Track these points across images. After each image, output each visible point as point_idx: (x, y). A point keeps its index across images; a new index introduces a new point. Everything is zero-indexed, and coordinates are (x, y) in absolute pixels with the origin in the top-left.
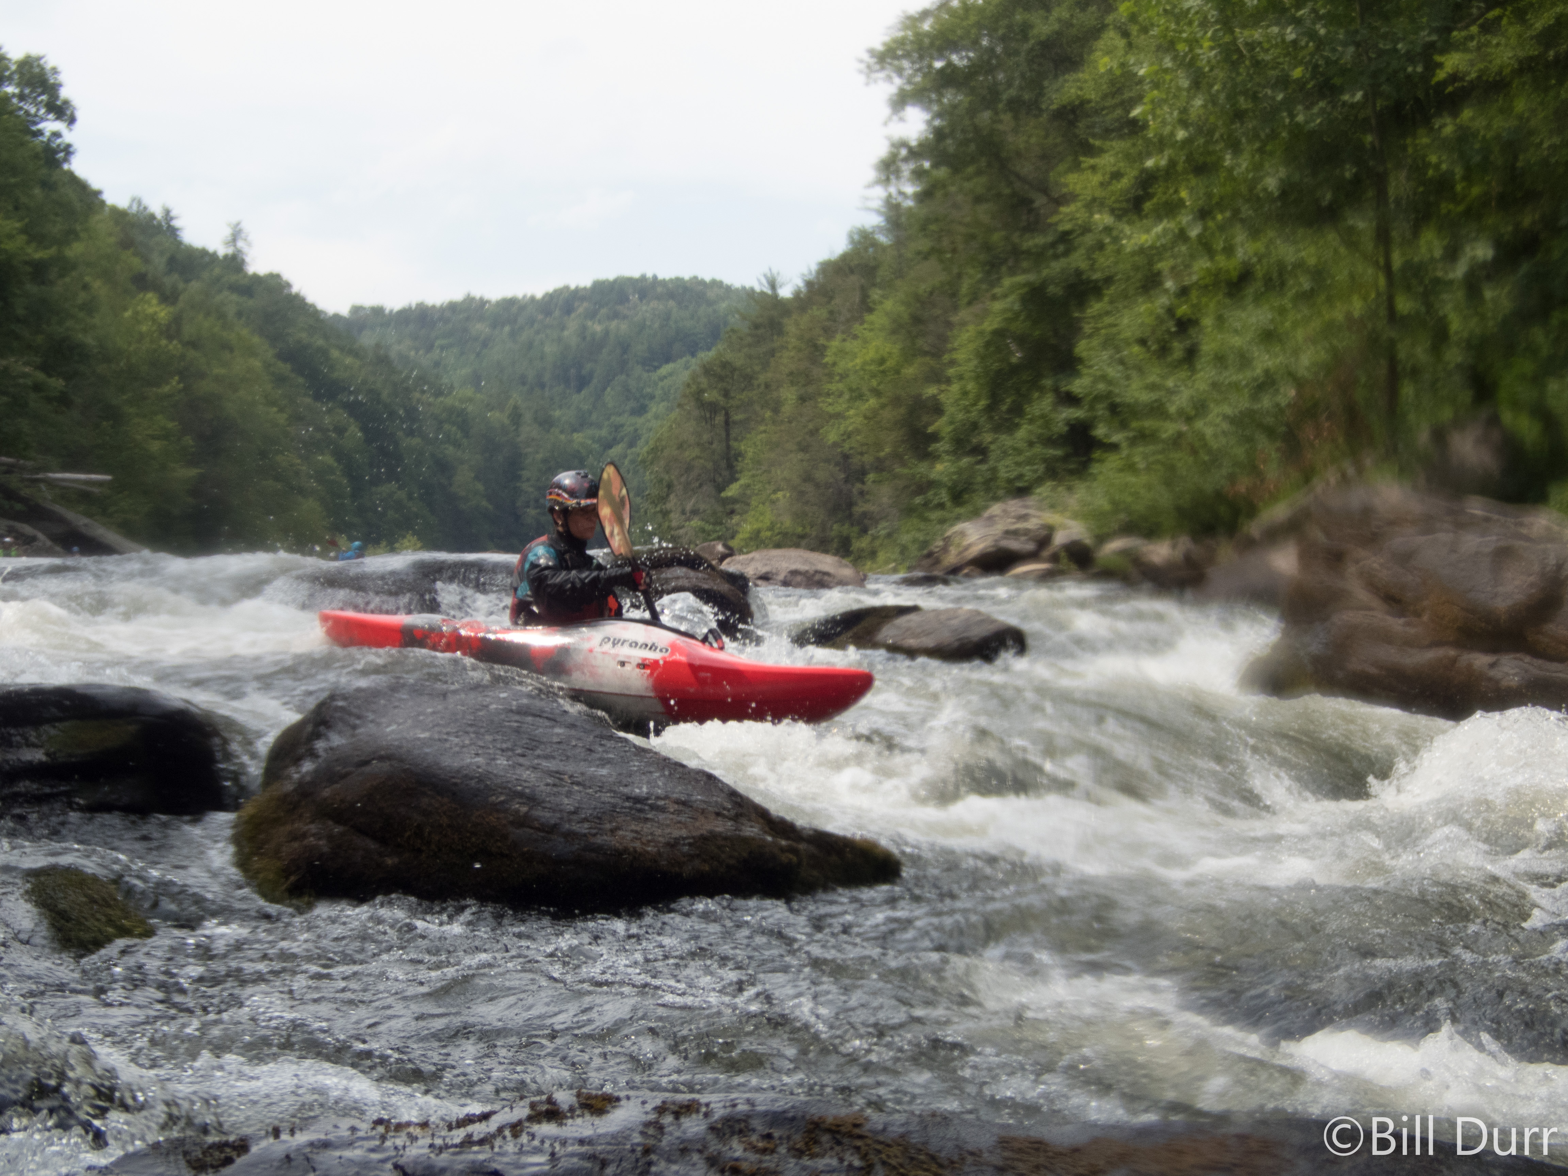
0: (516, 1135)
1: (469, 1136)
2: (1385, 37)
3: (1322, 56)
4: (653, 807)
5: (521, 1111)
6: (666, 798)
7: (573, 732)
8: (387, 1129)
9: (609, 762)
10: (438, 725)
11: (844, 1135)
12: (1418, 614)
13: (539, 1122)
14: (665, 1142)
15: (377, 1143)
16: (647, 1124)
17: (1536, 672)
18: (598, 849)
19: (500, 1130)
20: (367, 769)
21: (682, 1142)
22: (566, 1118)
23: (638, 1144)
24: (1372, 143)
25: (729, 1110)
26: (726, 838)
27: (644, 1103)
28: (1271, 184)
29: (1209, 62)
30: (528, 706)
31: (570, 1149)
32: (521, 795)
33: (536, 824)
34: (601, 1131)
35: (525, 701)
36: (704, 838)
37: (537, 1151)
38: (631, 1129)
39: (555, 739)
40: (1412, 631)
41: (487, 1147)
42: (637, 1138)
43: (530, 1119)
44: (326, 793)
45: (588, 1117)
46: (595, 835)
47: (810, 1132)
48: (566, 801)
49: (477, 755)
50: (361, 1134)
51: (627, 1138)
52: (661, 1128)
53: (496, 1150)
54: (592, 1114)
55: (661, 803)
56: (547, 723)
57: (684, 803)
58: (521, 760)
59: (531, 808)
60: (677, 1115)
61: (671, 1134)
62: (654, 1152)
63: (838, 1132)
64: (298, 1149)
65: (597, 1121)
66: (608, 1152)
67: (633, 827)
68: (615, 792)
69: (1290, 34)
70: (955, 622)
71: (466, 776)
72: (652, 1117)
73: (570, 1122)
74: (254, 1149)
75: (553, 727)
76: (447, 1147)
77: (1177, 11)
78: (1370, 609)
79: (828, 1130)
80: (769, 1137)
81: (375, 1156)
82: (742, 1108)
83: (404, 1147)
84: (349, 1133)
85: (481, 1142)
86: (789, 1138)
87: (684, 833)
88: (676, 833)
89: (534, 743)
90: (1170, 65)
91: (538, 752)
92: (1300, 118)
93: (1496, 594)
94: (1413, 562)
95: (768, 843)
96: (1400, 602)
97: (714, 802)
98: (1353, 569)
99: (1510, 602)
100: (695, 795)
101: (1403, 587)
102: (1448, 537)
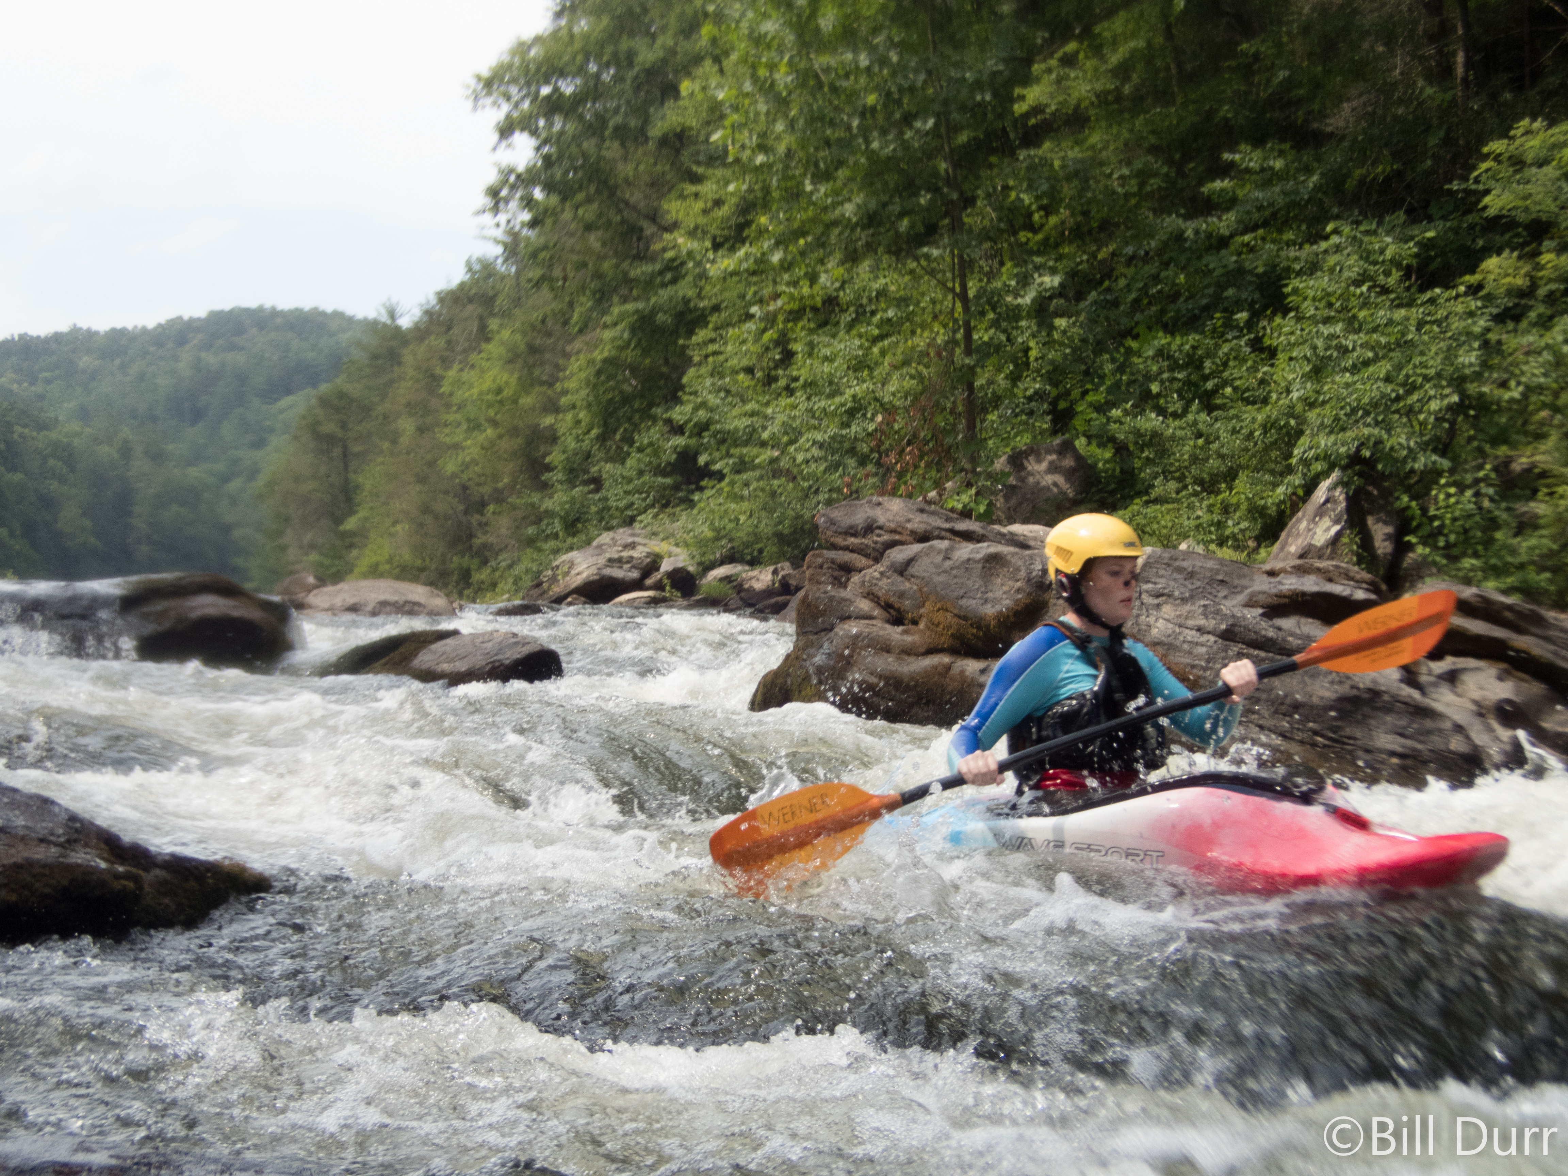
24: (946, 170)
28: (849, 210)
29: (786, 87)
40: (909, 639)
57: (3, 830)
69: (864, 60)
70: (490, 645)
78: (871, 618)
92: (875, 145)
93: (986, 601)
94: (911, 570)
95: (96, 869)
96: (898, 610)
97: (43, 827)
98: (856, 578)
99: (998, 608)
100: (19, 821)
101: (902, 595)
102: (944, 544)
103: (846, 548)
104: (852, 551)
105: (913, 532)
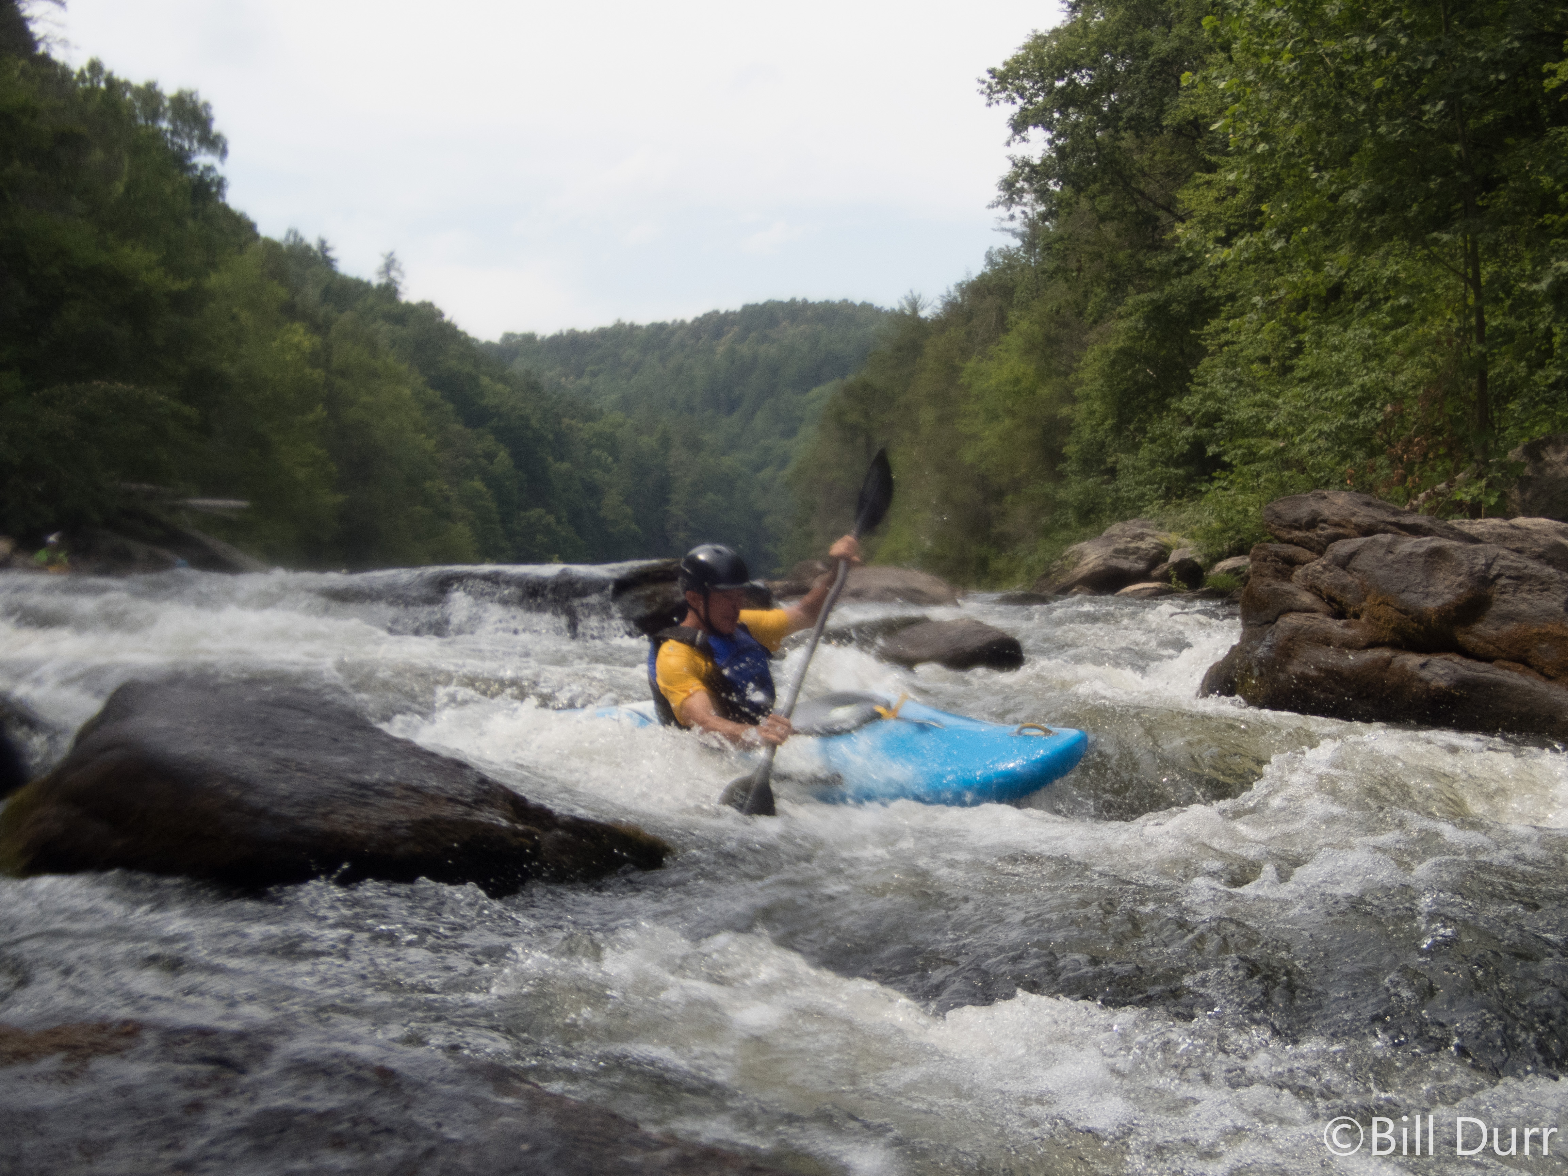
2: (1469, 45)
3: (1404, 66)
4: (379, 793)
6: (397, 784)
7: (324, 723)
9: (351, 750)
12: (1357, 616)
17: (1465, 672)
18: (304, 831)
24: (1459, 152)
26: (451, 822)
28: (1353, 196)
29: (1288, 74)
30: (286, 699)
32: (235, 780)
35: (286, 694)
36: (426, 823)
39: (301, 729)
40: (1350, 632)
46: (303, 818)
48: (283, 786)
49: (207, 743)
55: (389, 789)
56: (300, 714)
57: (415, 790)
58: (255, 749)
67: (350, 811)
68: (341, 778)
69: (1371, 44)
75: (305, 718)
77: (1258, 22)
78: (1313, 611)
87: (403, 817)
88: (396, 817)
89: (278, 732)
90: (1252, 78)
91: (280, 741)
92: (1382, 129)
93: (1427, 595)
94: (1353, 564)
95: (499, 828)
96: (1340, 603)
97: (452, 788)
98: (1299, 572)
99: (1440, 602)
100: (432, 782)
101: (1344, 588)
102: (1387, 538)
103: (1290, 542)
104: (1296, 544)
105: (1357, 526)
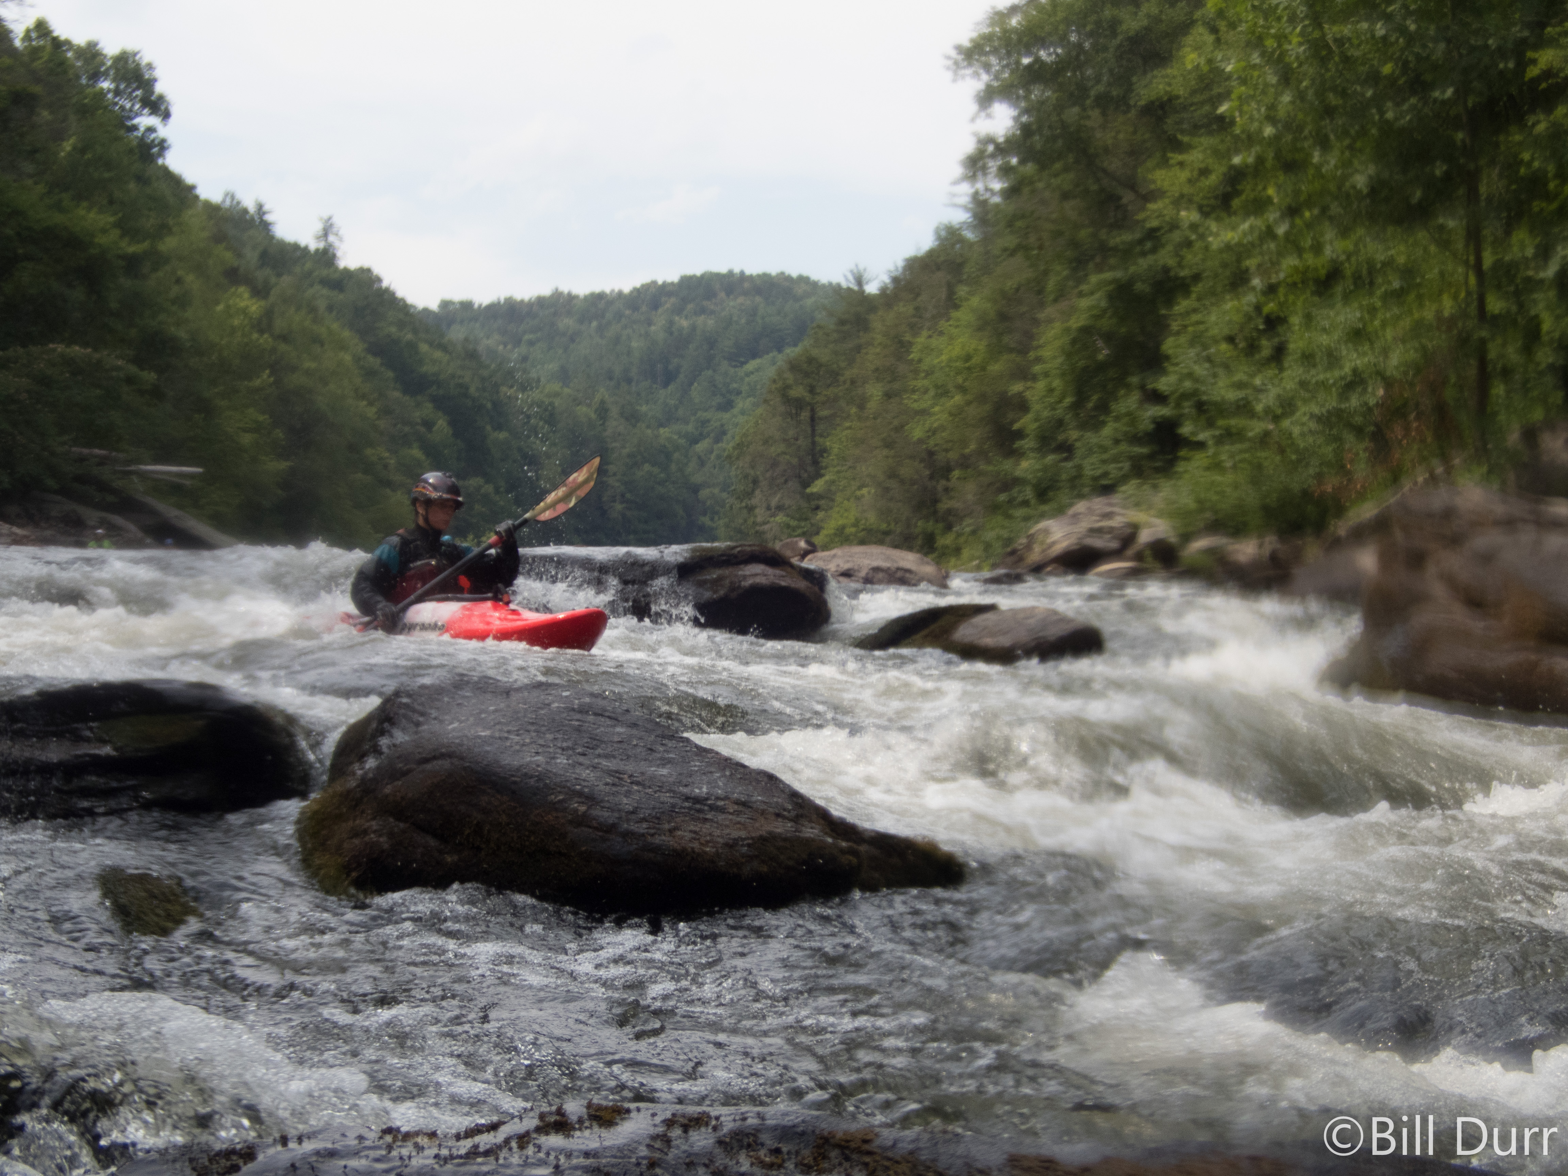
0: (522, 1147)
1: (476, 1147)
4: (712, 808)
5: (530, 1123)
6: (726, 798)
7: (634, 732)
8: (395, 1139)
9: (670, 761)
10: (499, 723)
11: (853, 1150)
12: (1498, 618)
13: (547, 1134)
14: (672, 1155)
15: (384, 1152)
16: (654, 1138)
18: (656, 849)
19: (507, 1141)
20: (428, 767)
21: (690, 1155)
22: (574, 1129)
23: (644, 1158)
24: (1463, 141)
25: (738, 1123)
26: (785, 840)
27: (654, 1115)
28: (1360, 181)
29: (1297, 58)
30: (590, 706)
31: (575, 1161)
32: (580, 794)
33: (594, 824)
34: (607, 1143)
35: (587, 700)
36: (763, 839)
37: (542, 1163)
38: (639, 1143)
39: (616, 739)
41: (492, 1159)
42: (643, 1151)
43: (538, 1130)
44: (388, 790)
45: (596, 1129)
46: (652, 835)
47: (818, 1147)
48: (625, 801)
49: (537, 753)
50: (368, 1143)
51: (633, 1151)
52: (667, 1141)
53: (501, 1161)
54: (600, 1126)
55: (721, 803)
56: (609, 722)
57: (744, 804)
58: (581, 759)
59: (589, 808)
60: (686, 1128)
61: (678, 1147)
62: (659, 1166)
63: (847, 1148)
64: (304, 1157)
65: (604, 1133)
66: (613, 1166)
67: (692, 828)
68: (674, 792)
69: (1380, 29)
70: (1032, 621)
71: (526, 774)
72: (661, 1130)
73: (578, 1133)
74: (261, 1157)
75: (614, 726)
76: (452, 1157)
77: (1265, 6)
78: (1451, 611)
79: (838, 1146)
80: (777, 1151)
81: (380, 1166)
82: (752, 1121)
83: (410, 1157)
84: (356, 1142)
85: (487, 1153)
86: (797, 1153)
87: (743, 834)
88: (735, 834)
89: (595, 742)
90: (1258, 61)
91: (599, 751)
94: (1495, 561)
95: (826, 844)
97: (775, 802)
98: (1432, 566)
100: (756, 796)
102: (1528, 536)
105: (1496, 524)
